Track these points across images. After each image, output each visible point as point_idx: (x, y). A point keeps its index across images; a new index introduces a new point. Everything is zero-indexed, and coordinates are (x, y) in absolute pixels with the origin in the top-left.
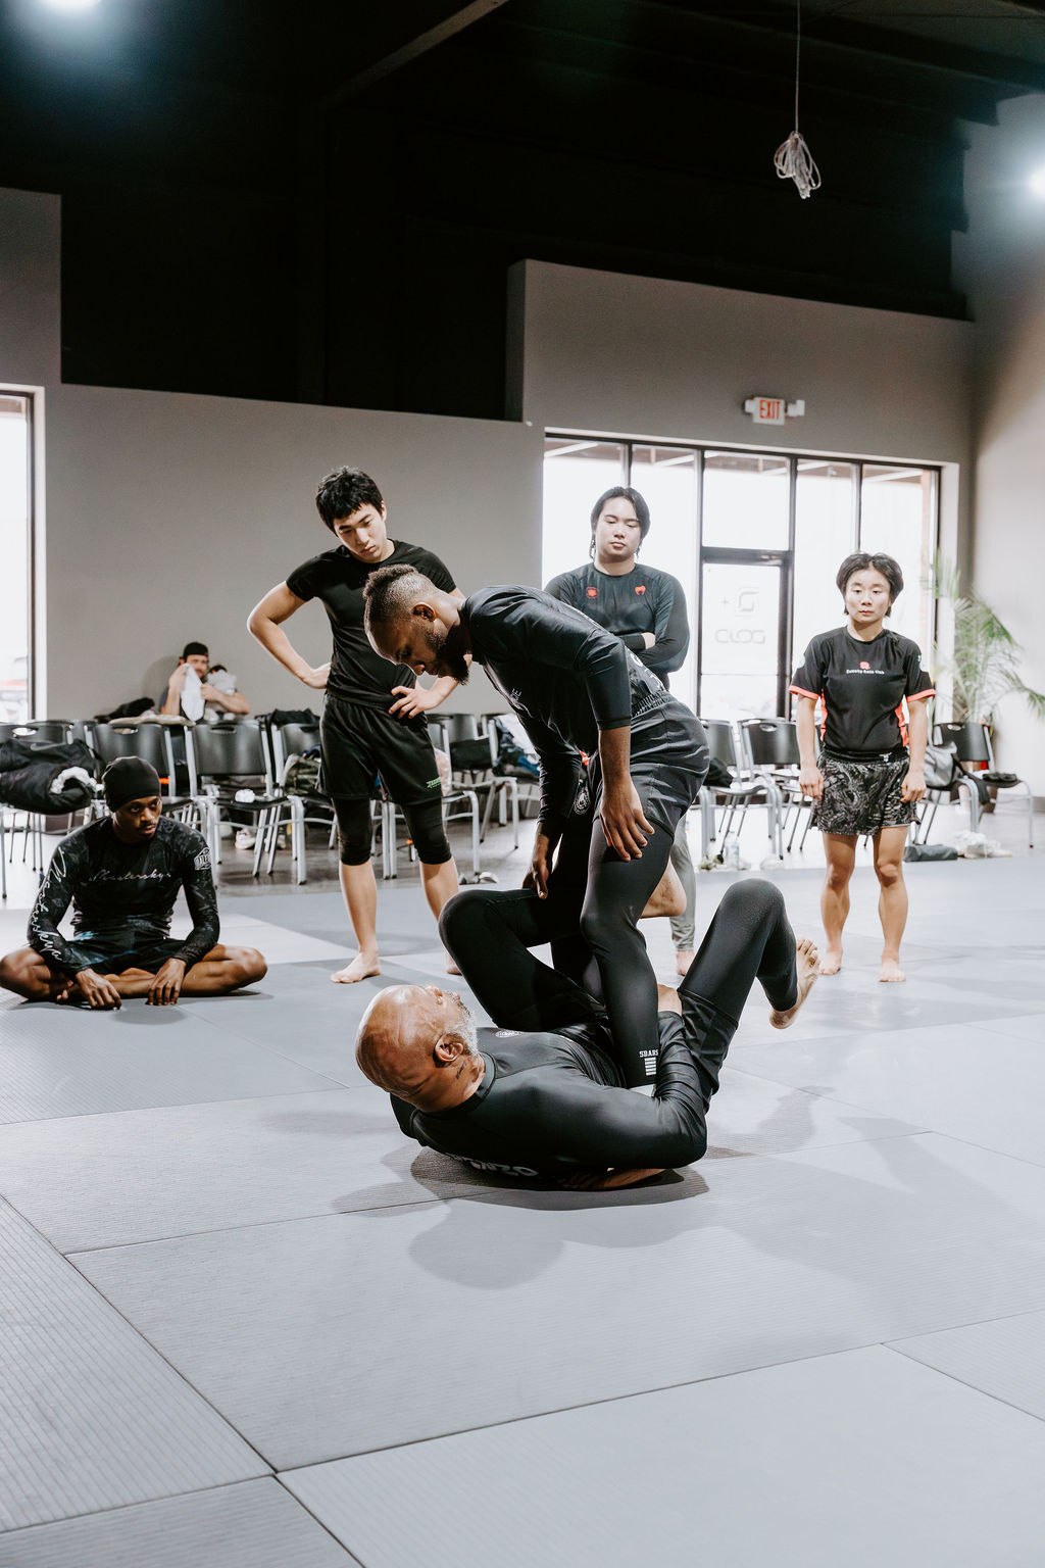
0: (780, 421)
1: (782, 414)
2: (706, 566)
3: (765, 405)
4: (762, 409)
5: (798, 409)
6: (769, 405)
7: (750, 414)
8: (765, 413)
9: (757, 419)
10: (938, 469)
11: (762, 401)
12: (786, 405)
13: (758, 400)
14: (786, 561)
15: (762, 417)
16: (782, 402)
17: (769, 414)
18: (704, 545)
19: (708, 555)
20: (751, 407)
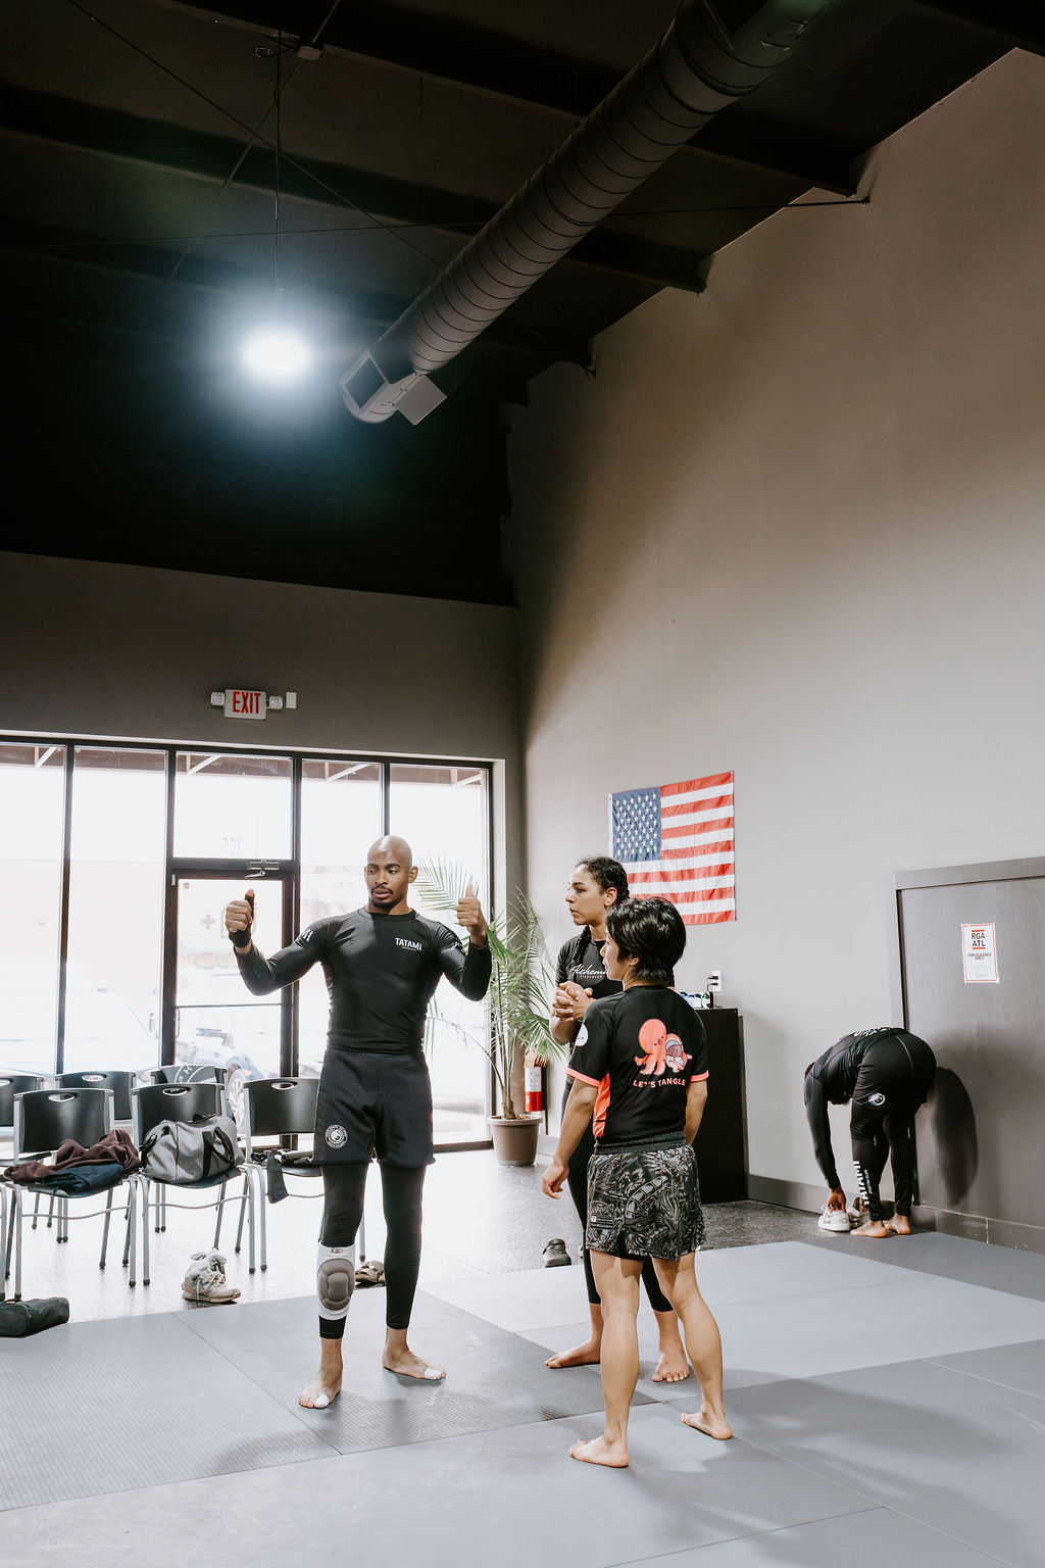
0: (262, 715)
1: (263, 708)
2: (176, 882)
3: (239, 697)
4: (235, 702)
5: (292, 700)
6: (245, 699)
7: (221, 708)
8: (239, 706)
9: (229, 713)
10: (489, 766)
11: (235, 694)
12: (268, 698)
13: (230, 693)
14: (287, 873)
15: (235, 710)
16: (263, 695)
17: (245, 706)
18: (177, 854)
19: (179, 870)
20: (217, 699)
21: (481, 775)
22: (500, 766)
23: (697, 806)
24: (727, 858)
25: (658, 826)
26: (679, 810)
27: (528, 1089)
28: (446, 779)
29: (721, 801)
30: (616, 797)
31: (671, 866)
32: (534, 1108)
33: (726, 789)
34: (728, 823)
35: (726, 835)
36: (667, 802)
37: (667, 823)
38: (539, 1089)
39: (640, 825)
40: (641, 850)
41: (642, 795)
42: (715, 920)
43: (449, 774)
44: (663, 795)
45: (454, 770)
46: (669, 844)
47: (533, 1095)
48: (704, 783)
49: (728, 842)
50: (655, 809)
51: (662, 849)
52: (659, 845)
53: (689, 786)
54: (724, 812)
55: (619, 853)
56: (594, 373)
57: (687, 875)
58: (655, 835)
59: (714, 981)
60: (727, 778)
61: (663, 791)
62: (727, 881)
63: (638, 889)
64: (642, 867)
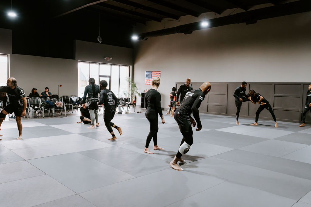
0: (109, 60)
2: (100, 78)
5: (111, 59)
6: (107, 58)
9: (106, 60)
10: (130, 66)
14: (110, 77)
16: (109, 58)
18: (100, 75)
20: (105, 58)
21: (128, 67)
22: (131, 66)
23: (156, 74)
26: (154, 74)
27: (134, 100)
29: (159, 74)
30: (146, 72)
32: (134, 102)
33: (160, 73)
34: (160, 76)
36: (152, 73)
37: (152, 75)
39: (149, 75)
40: (149, 77)
41: (150, 72)
46: (152, 77)
48: (157, 72)
53: (156, 72)
54: (159, 75)
55: (146, 77)
60: (160, 72)
61: (152, 72)
63: (149, 81)
64: (149, 79)
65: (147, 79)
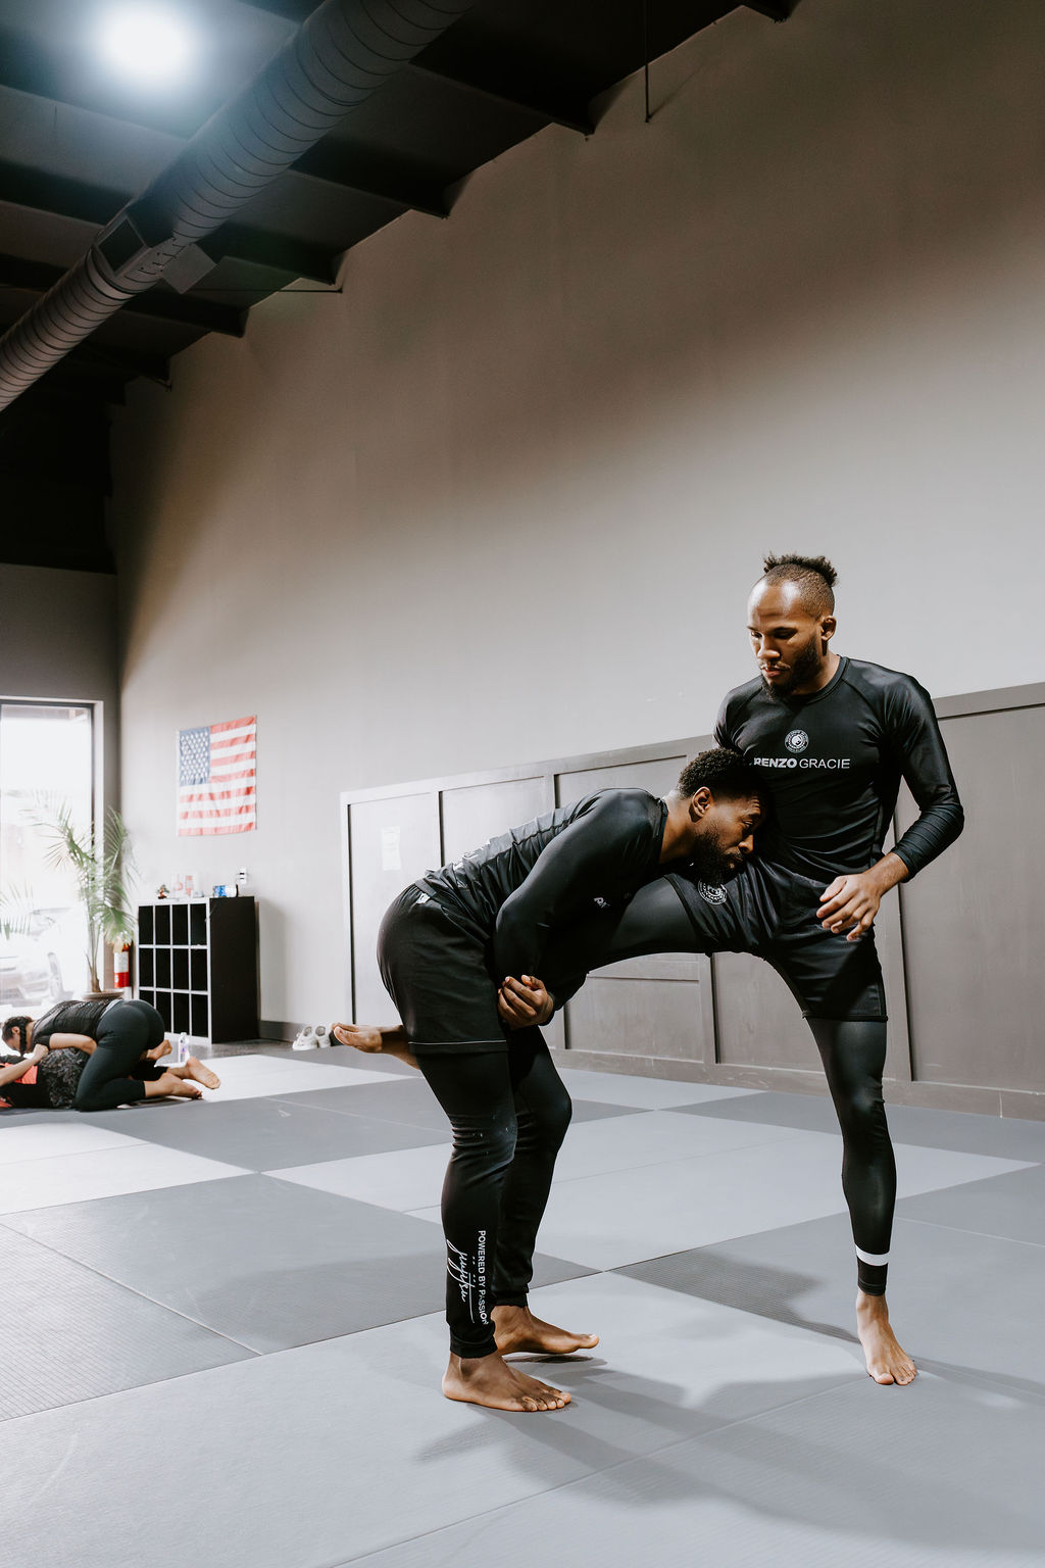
10: (91, 707)
21: (85, 715)
22: (100, 706)
23: (233, 742)
24: (252, 782)
25: (208, 758)
26: (222, 744)
27: (117, 970)
28: (66, 715)
29: (248, 738)
30: (181, 734)
31: (217, 788)
32: (121, 985)
33: (251, 729)
34: (251, 755)
35: (250, 764)
36: (215, 738)
37: (215, 754)
38: (126, 970)
39: (197, 756)
40: (197, 776)
41: (199, 733)
42: (243, 829)
43: (68, 712)
44: (212, 733)
45: (72, 710)
46: (217, 771)
47: (121, 975)
48: (237, 724)
49: (252, 770)
50: (207, 744)
51: (211, 775)
52: (208, 772)
53: (229, 726)
54: (250, 746)
55: (183, 778)
56: (170, 387)
57: (226, 795)
58: (207, 764)
59: (242, 876)
60: (251, 721)
61: (211, 729)
62: (251, 799)
63: (195, 806)
64: (198, 789)
65: (188, 790)
